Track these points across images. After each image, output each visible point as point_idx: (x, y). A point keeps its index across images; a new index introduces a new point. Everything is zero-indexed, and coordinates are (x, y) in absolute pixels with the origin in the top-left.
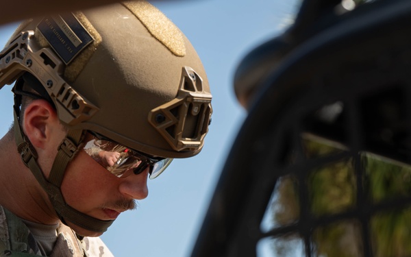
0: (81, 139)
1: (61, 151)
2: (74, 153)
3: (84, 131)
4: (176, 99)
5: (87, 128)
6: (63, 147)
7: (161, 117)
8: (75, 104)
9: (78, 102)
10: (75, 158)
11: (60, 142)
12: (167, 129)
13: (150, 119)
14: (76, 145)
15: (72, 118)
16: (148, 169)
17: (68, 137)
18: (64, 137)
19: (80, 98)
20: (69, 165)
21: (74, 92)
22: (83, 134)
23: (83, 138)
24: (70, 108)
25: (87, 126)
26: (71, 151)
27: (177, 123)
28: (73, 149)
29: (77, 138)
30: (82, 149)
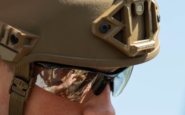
0: (30, 74)
1: (13, 94)
2: (27, 91)
3: (30, 64)
4: (114, 6)
5: (33, 60)
6: (14, 88)
7: (105, 26)
8: (14, 39)
9: (16, 36)
10: (29, 96)
11: (9, 84)
12: (115, 37)
13: (94, 32)
14: (27, 82)
15: (14, 54)
16: (108, 87)
17: (16, 76)
18: (12, 79)
19: (16, 31)
20: (25, 105)
21: (9, 27)
22: (30, 68)
23: (32, 73)
24: (10, 45)
25: (32, 58)
26: (24, 90)
27: (124, 28)
28: (26, 87)
29: (26, 74)
30: (34, 85)
